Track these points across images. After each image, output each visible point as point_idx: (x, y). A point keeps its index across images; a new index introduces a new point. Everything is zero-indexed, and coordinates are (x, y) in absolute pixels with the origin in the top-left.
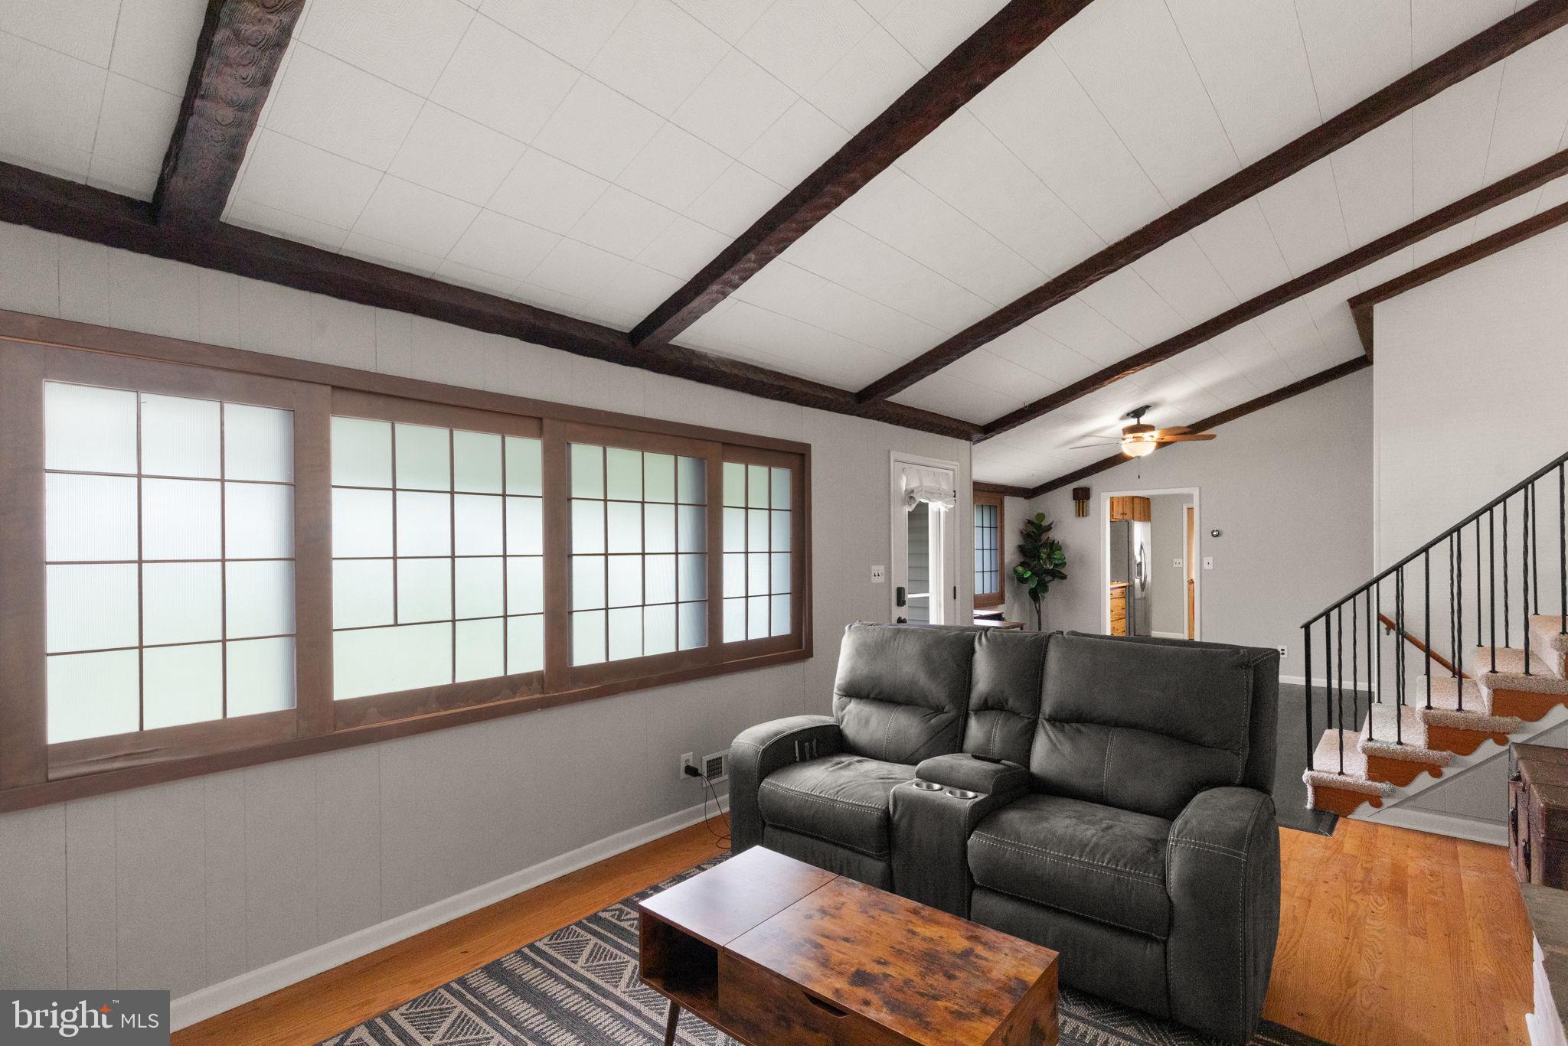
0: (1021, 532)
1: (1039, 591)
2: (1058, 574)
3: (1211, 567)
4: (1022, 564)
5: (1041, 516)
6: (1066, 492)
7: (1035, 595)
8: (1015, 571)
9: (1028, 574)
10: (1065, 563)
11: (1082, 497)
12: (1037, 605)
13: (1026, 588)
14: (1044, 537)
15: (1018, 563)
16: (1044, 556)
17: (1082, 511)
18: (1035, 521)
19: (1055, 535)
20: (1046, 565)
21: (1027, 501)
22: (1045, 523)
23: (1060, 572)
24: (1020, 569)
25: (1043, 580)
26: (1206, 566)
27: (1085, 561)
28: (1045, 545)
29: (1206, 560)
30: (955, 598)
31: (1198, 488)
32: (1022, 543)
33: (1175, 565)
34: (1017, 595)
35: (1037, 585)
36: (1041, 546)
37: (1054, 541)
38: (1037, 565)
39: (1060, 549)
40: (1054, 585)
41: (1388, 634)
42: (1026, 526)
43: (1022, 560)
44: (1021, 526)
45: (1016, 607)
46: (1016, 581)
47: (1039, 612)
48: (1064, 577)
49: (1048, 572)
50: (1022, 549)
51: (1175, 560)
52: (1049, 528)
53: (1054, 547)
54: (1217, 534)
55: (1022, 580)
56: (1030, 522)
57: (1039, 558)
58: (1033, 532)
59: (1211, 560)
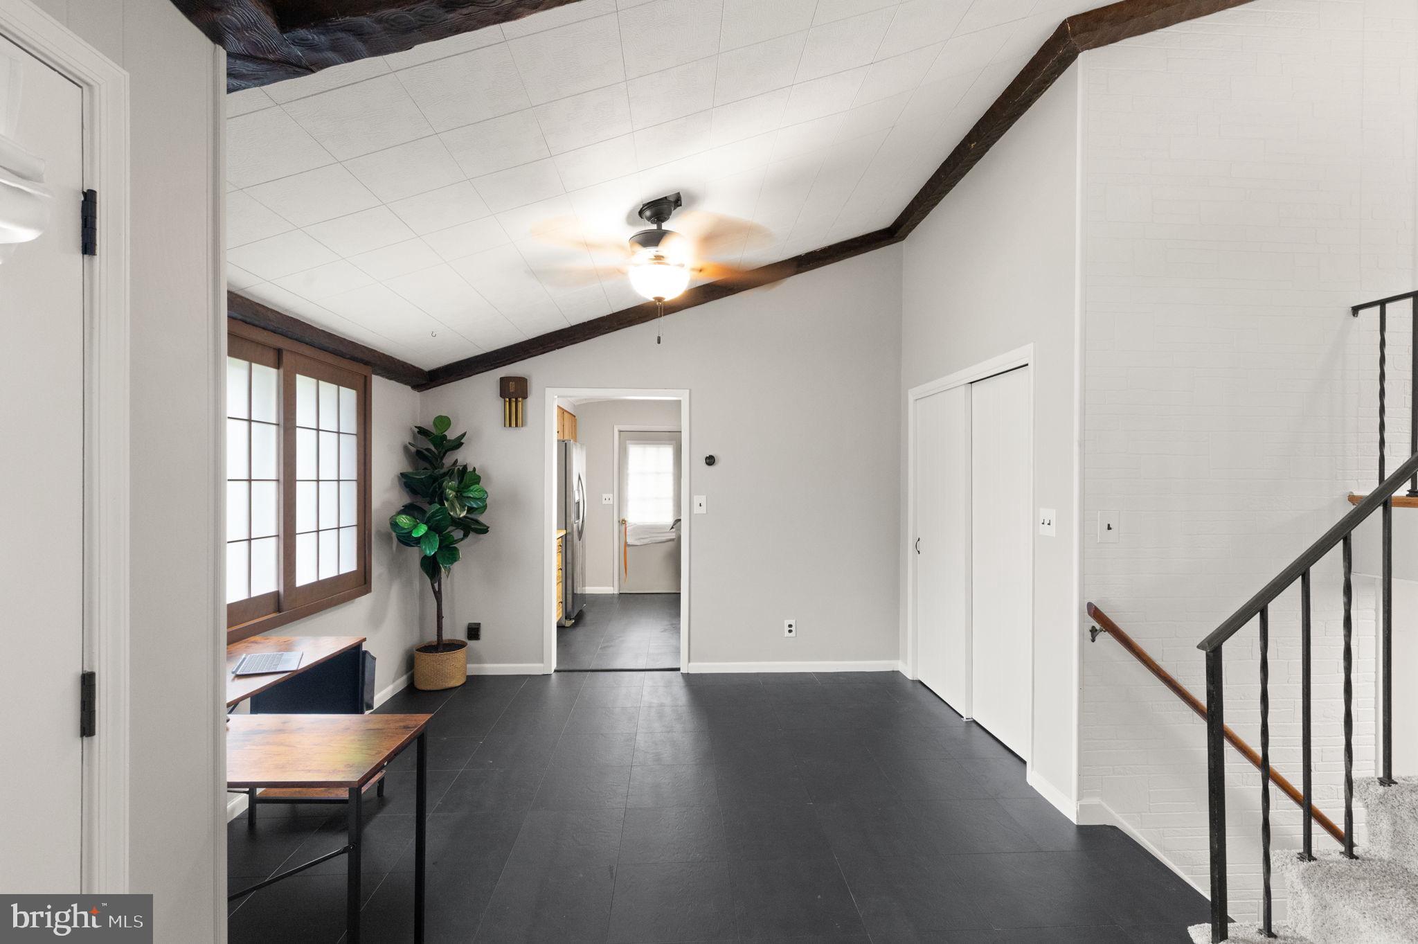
0: (406, 449)
1: (440, 560)
2: (472, 527)
3: (703, 510)
4: (407, 510)
5: (444, 422)
6: (487, 383)
7: (432, 568)
8: (394, 525)
9: (422, 530)
10: (485, 507)
11: (514, 392)
12: (436, 585)
13: (414, 555)
14: (448, 461)
15: (399, 505)
16: (451, 494)
17: (514, 419)
18: (433, 430)
19: (467, 457)
20: (453, 508)
21: (416, 394)
22: (452, 434)
23: (477, 522)
24: (404, 521)
25: (449, 536)
26: (697, 510)
27: (517, 502)
28: (450, 473)
29: (697, 499)
30: (87, 728)
31: (688, 391)
32: (407, 468)
33: (604, 502)
34: (397, 567)
35: (440, 547)
36: (445, 474)
37: (465, 467)
38: (437, 511)
39: (477, 479)
40: (468, 547)
41: (1093, 640)
42: (414, 437)
43: (406, 500)
44: (407, 439)
45: (395, 591)
46: (395, 540)
47: (438, 595)
48: (484, 530)
49: (458, 523)
50: (407, 482)
51: (605, 496)
52: (458, 444)
53: (467, 478)
54: (710, 461)
55: (406, 540)
56: (422, 431)
57: (442, 498)
58: (428, 450)
59: (702, 499)
